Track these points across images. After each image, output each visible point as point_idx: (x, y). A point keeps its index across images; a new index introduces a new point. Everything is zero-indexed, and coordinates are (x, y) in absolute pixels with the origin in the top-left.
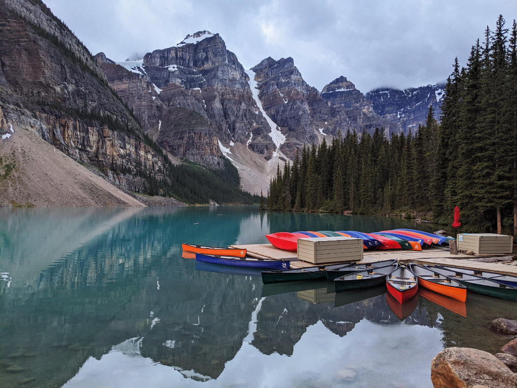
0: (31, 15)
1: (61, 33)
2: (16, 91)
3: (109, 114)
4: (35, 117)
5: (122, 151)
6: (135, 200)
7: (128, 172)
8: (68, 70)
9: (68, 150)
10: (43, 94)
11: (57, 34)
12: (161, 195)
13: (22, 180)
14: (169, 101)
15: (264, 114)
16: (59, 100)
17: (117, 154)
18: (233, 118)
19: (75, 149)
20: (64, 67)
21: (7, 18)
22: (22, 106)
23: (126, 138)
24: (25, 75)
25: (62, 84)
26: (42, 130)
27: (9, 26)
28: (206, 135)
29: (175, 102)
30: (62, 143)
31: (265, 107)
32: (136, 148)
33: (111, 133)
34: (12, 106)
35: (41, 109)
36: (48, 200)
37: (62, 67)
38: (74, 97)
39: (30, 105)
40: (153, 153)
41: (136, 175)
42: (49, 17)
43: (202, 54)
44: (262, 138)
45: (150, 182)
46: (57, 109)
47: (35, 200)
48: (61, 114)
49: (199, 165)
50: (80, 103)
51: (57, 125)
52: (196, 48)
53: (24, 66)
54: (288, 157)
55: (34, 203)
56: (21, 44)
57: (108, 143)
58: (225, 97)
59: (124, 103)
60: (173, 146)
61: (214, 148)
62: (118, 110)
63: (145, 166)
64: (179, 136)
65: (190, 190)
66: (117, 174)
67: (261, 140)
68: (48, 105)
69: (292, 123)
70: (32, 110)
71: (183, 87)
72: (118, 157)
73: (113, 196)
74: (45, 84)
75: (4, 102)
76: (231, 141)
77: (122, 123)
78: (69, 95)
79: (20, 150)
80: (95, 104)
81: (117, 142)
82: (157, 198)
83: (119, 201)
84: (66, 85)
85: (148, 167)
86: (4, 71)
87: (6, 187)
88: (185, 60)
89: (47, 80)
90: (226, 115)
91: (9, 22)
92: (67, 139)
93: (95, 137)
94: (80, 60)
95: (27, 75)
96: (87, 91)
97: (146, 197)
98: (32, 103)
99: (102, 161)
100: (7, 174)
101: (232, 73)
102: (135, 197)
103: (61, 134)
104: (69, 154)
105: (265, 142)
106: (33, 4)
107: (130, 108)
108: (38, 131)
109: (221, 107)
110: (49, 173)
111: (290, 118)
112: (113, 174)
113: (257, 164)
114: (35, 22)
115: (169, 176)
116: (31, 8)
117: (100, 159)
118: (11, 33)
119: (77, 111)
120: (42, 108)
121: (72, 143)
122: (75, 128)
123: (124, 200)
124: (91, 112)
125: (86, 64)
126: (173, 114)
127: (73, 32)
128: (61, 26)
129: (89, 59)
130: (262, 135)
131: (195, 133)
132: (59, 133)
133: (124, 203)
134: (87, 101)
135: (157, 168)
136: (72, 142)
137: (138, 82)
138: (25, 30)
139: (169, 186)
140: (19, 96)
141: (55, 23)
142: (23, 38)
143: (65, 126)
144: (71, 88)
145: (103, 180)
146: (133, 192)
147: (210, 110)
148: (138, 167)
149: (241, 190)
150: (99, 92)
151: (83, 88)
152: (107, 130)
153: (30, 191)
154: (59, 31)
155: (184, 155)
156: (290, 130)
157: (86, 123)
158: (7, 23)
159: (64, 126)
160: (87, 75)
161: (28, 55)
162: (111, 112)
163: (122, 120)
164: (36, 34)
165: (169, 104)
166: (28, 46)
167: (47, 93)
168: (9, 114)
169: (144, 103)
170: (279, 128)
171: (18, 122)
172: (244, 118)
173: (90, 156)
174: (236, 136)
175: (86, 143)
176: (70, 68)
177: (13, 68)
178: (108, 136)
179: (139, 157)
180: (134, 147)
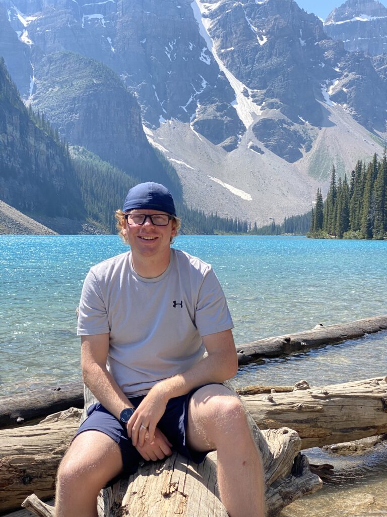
14: (45, 38)
15: (221, 66)
29: (56, 41)
31: (223, 51)
41: (24, 180)
44: (218, 110)
58: (148, 31)
76: (161, 116)
85: (41, 166)
105: (224, 119)
130: (217, 104)
131: (98, 101)
149: (186, 207)
156: (271, 94)
170: (249, 92)
174: (170, 106)
179: (26, 148)
180: (18, 132)
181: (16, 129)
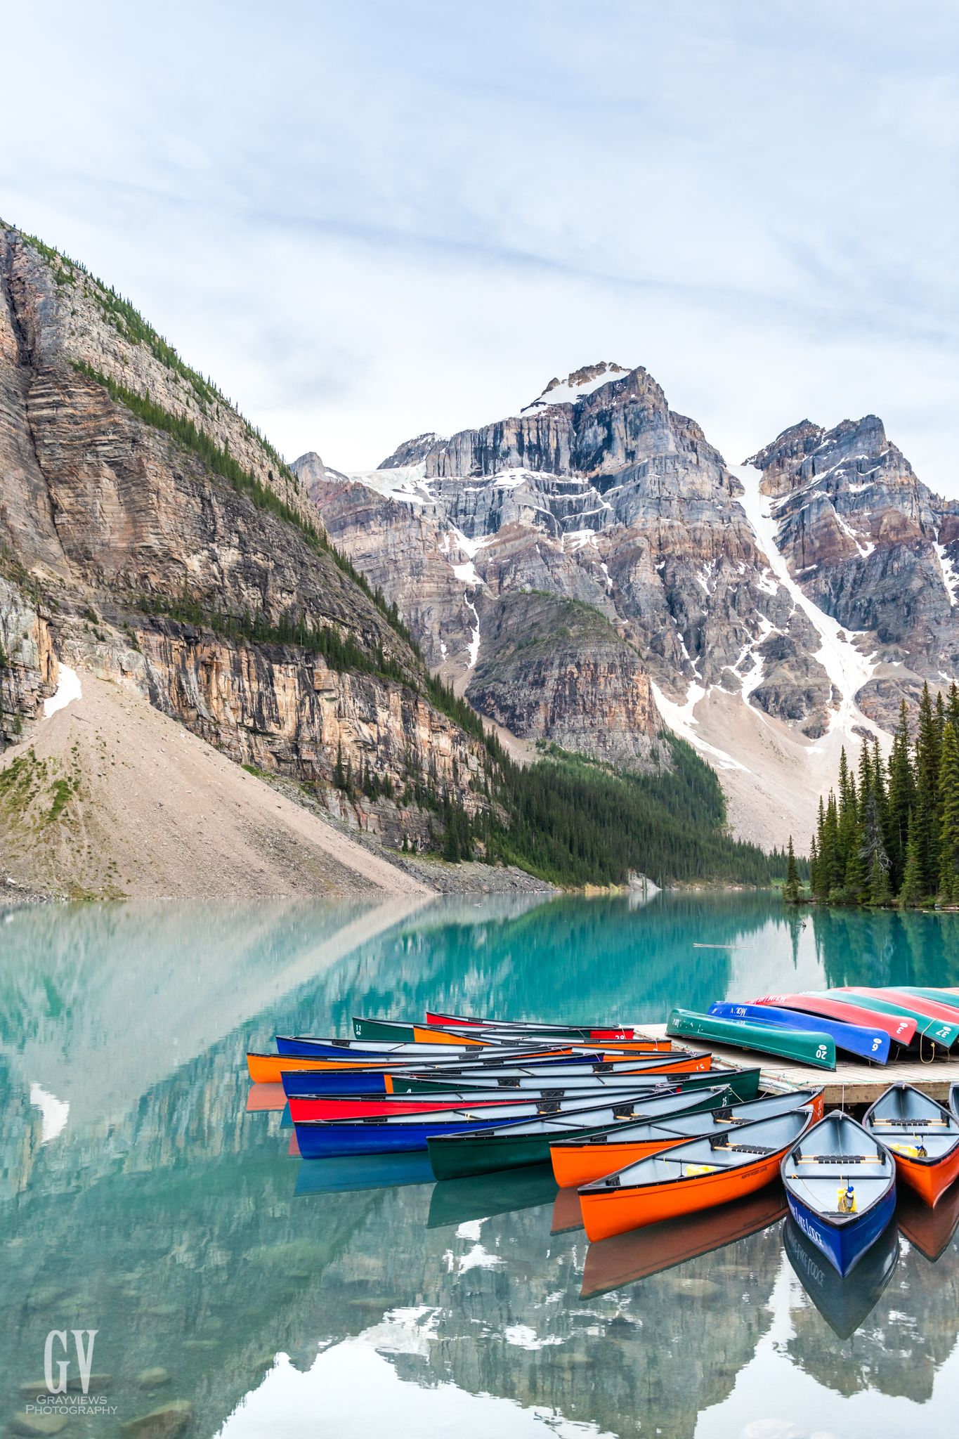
0: (126, 370)
1: (203, 410)
2: (85, 576)
3: (330, 623)
4: (133, 644)
5: (367, 731)
6: (403, 876)
7: (383, 791)
8: (220, 511)
9: (217, 734)
10: (154, 581)
11: (193, 415)
12: (480, 860)
13: (97, 824)
14: (501, 573)
15: (797, 594)
16: (196, 594)
17: (352, 739)
18: (694, 613)
19: (236, 730)
20: (209, 501)
21: (66, 387)
22: (99, 616)
23: (378, 690)
24: (108, 531)
25: (203, 549)
26: (151, 680)
27: (72, 406)
28: (612, 668)
29: (518, 577)
30: (202, 716)
31: (798, 571)
32: (406, 720)
33: (336, 678)
34: (74, 620)
35: (146, 620)
36: (162, 880)
37: (206, 501)
38: (235, 584)
39: (120, 613)
40: (454, 732)
41: (405, 800)
42: (171, 373)
43: (596, 432)
44: (792, 668)
45: (448, 822)
46: (190, 618)
47: (129, 881)
48: (201, 633)
49: (594, 762)
50: (252, 596)
51: (191, 664)
52: (577, 413)
53: (107, 508)
54: (881, 726)
55: (126, 889)
56: (100, 448)
57: (328, 708)
58: (668, 550)
59: (372, 590)
60: (514, 707)
61: (639, 708)
62: (354, 610)
63: (432, 773)
64: (530, 678)
65: (565, 843)
66: (353, 799)
67: (791, 675)
68: (167, 610)
69: (888, 616)
70: (125, 626)
71: (542, 532)
72: (354, 746)
73: (339, 864)
74: (160, 553)
75: (54, 611)
76: (693, 683)
77: (364, 649)
78: (222, 578)
79: (92, 740)
80: (288, 600)
81: (354, 706)
82: (468, 870)
83: (358, 881)
84: (214, 550)
85: (440, 774)
86: (55, 525)
87: (55, 844)
88: (546, 452)
89: (165, 542)
90: (673, 604)
91: (70, 395)
92: (215, 702)
93: (289, 691)
94: (251, 482)
95: (112, 531)
96: (271, 564)
97: (435, 867)
98: (126, 607)
99: (309, 761)
100: (57, 807)
101: (688, 479)
102: (402, 866)
103: (200, 691)
104: (219, 746)
105: (802, 682)
106: (132, 342)
107: (389, 603)
108: (141, 684)
109: (657, 580)
110: (168, 803)
111: (883, 602)
112: (342, 798)
113: (778, 752)
114: (137, 388)
115: (502, 800)
116: (126, 352)
117: (305, 757)
118: (76, 423)
119: (243, 622)
120: (152, 621)
121: (230, 714)
122: (237, 670)
123: (372, 876)
124: (281, 621)
125: (268, 490)
126: (512, 611)
127: (233, 405)
128: (203, 392)
129: (276, 474)
130: (792, 659)
131: (578, 666)
132: (194, 685)
133: (371, 885)
134: (270, 592)
135: (467, 777)
136: (228, 709)
137: (410, 526)
138: (110, 413)
139: (502, 830)
140: (92, 590)
141: (187, 385)
142: (104, 433)
143: (211, 666)
144: (229, 557)
145: (313, 818)
146: (398, 850)
147: (624, 593)
148: (412, 776)
149: (729, 839)
150: (302, 564)
151: (260, 555)
152: (326, 670)
153: (118, 853)
154: (197, 407)
155: (548, 732)
156: (885, 637)
157: (266, 654)
158: (67, 400)
159: (208, 666)
160: (270, 519)
161: (118, 476)
162: (334, 619)
163: (366, 639)
164: (137, 420)
165: (501, 583)
166: (117, 454)
167: (166, 576)
168: (67, 641)
169: (429, 587)
170: (850, 635)
171: (88, 660)
172: (732, 611)
173: (276, 748)
174: (708, 667)
175: (265, 712)
176: (226, 504)
177: (78, 517)
178: (328, 687)
179: (413, 747)
180: (399, 718)
181: (396, 715)
